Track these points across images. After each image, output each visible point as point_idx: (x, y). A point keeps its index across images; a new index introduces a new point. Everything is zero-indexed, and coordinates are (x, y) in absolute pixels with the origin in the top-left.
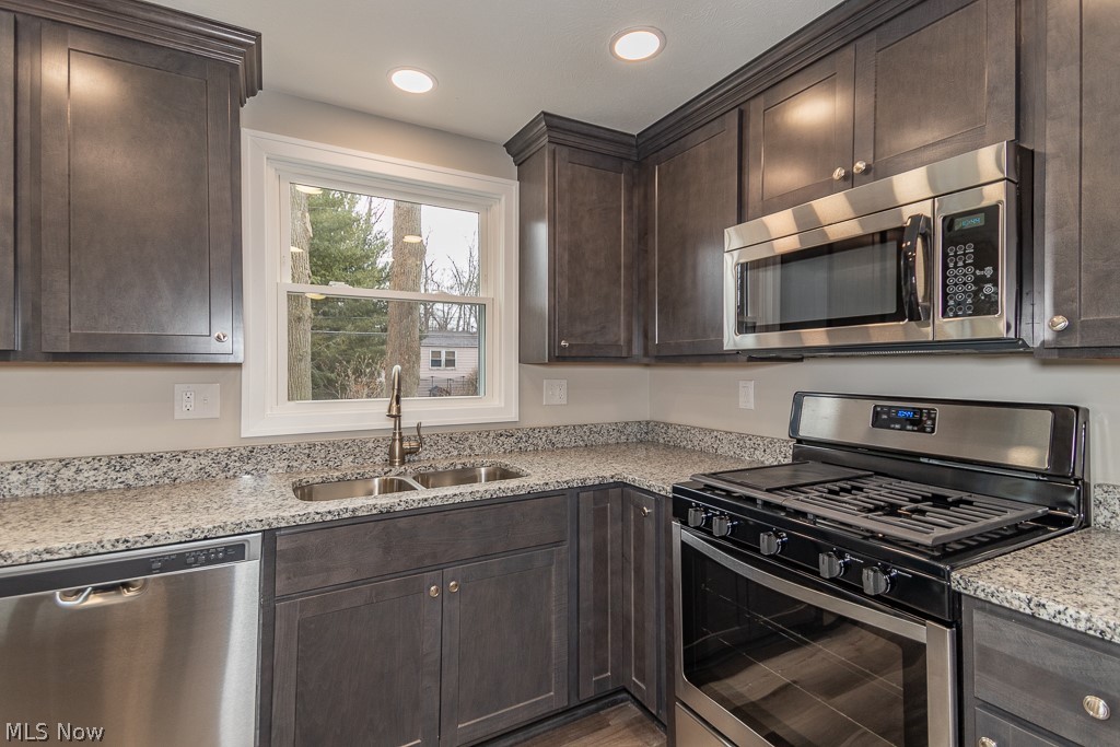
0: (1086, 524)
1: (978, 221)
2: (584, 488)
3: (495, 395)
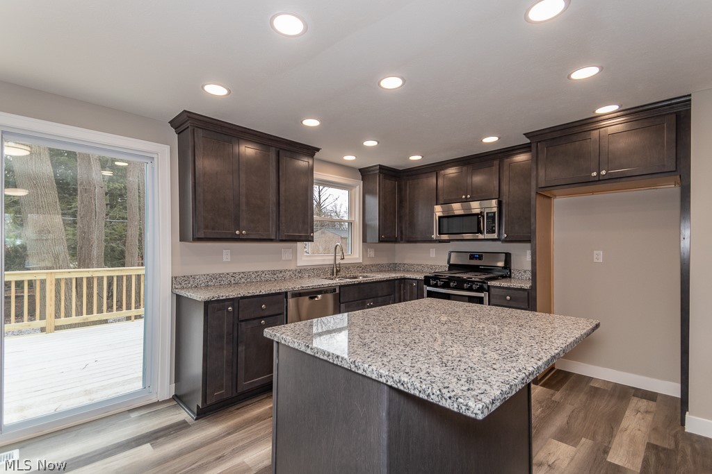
0: (510, 277)
1: (492, 214)
2: (397, 279)
3: (355, 253)
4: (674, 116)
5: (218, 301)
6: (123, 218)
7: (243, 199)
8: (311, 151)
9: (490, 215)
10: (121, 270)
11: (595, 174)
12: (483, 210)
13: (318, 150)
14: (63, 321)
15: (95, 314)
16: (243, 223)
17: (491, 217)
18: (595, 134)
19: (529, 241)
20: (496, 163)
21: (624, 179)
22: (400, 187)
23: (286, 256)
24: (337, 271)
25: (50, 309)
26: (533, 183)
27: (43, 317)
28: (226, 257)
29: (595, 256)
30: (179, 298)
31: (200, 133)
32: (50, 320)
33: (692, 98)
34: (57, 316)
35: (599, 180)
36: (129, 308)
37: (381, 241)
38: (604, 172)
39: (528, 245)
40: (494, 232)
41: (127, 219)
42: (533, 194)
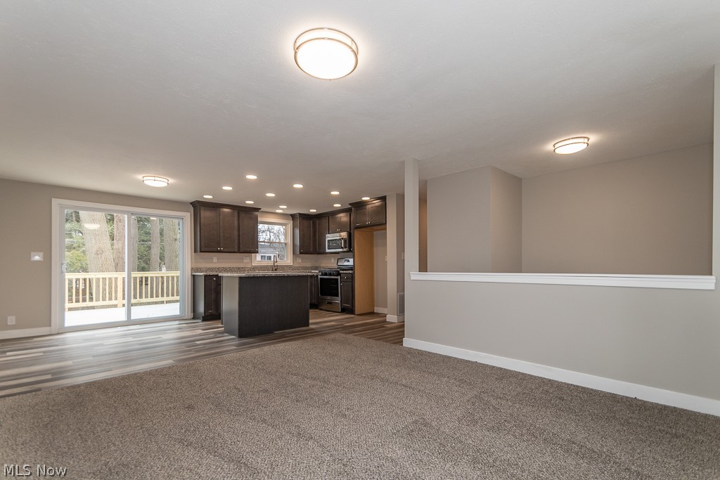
3: (288, 260)
5: (209, 275)
6: (143, 241)
7: (222, 234)
8: (258, 210)
11: (367, 223)
13: (261, 209)
16: (221, 245)
18: (368, 207)
22: (313, 223)
23: (246, 260)
28: (215, 260)
30: (194, 276)
31: (202, 208)
36: (162, 296)
37: (301, 253)
41: (150, 241)
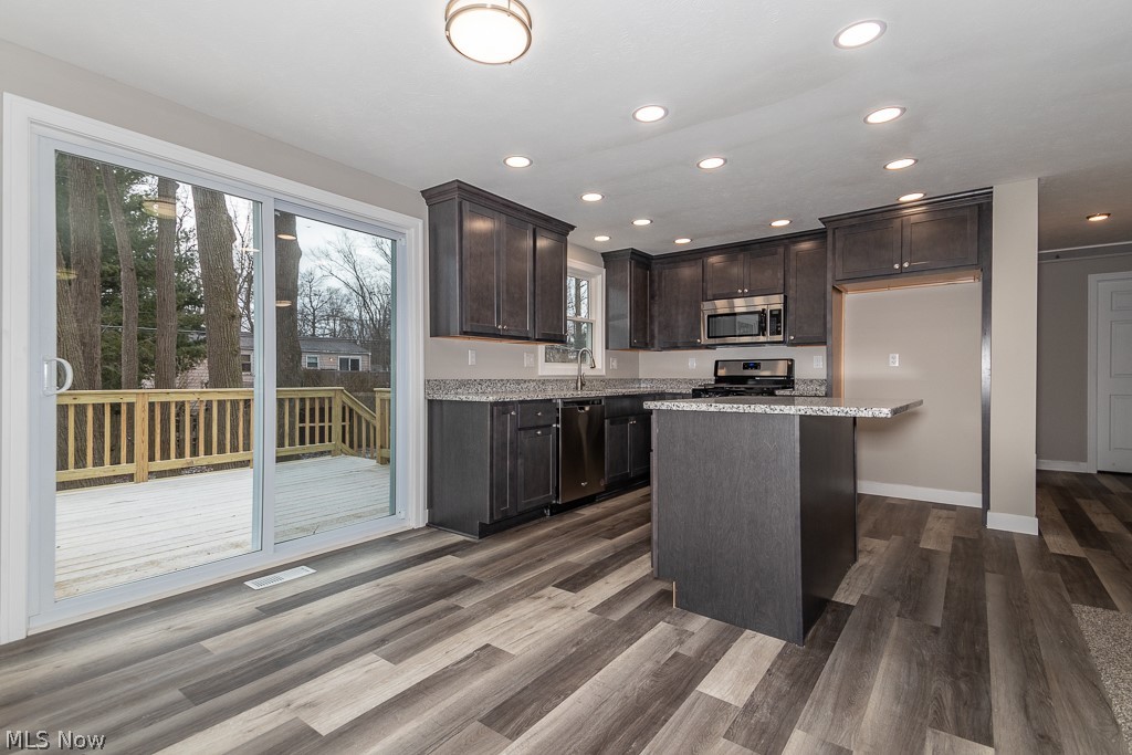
1: (777, 312)
3: (597, 363)
4: (976, 208)
5: (503, 403)
8: (565, 229)
9: (774, 313)
10: (238, 392)
11: (897, 266)
12: (765, 307)
13: (572, 228)
14: (159, 465)
15: (202, 456)
17: (776, 316)
18: (897, 223)
19: (825, 343)
20: (781, 250)
21: (926, 272)
22: (651, 277)
24: (583, 385)
25: (141, 446)
26: (829, 276)
27: (130, 460)
29: (891, 360)
32: (141, 464)
33: (994, 190)
34: (152, 458)
35: (902, 272)
37: (633, 347)
38: (906, 265)
39: (823, 349)
40: (779, 333)
42: (829, 288)
